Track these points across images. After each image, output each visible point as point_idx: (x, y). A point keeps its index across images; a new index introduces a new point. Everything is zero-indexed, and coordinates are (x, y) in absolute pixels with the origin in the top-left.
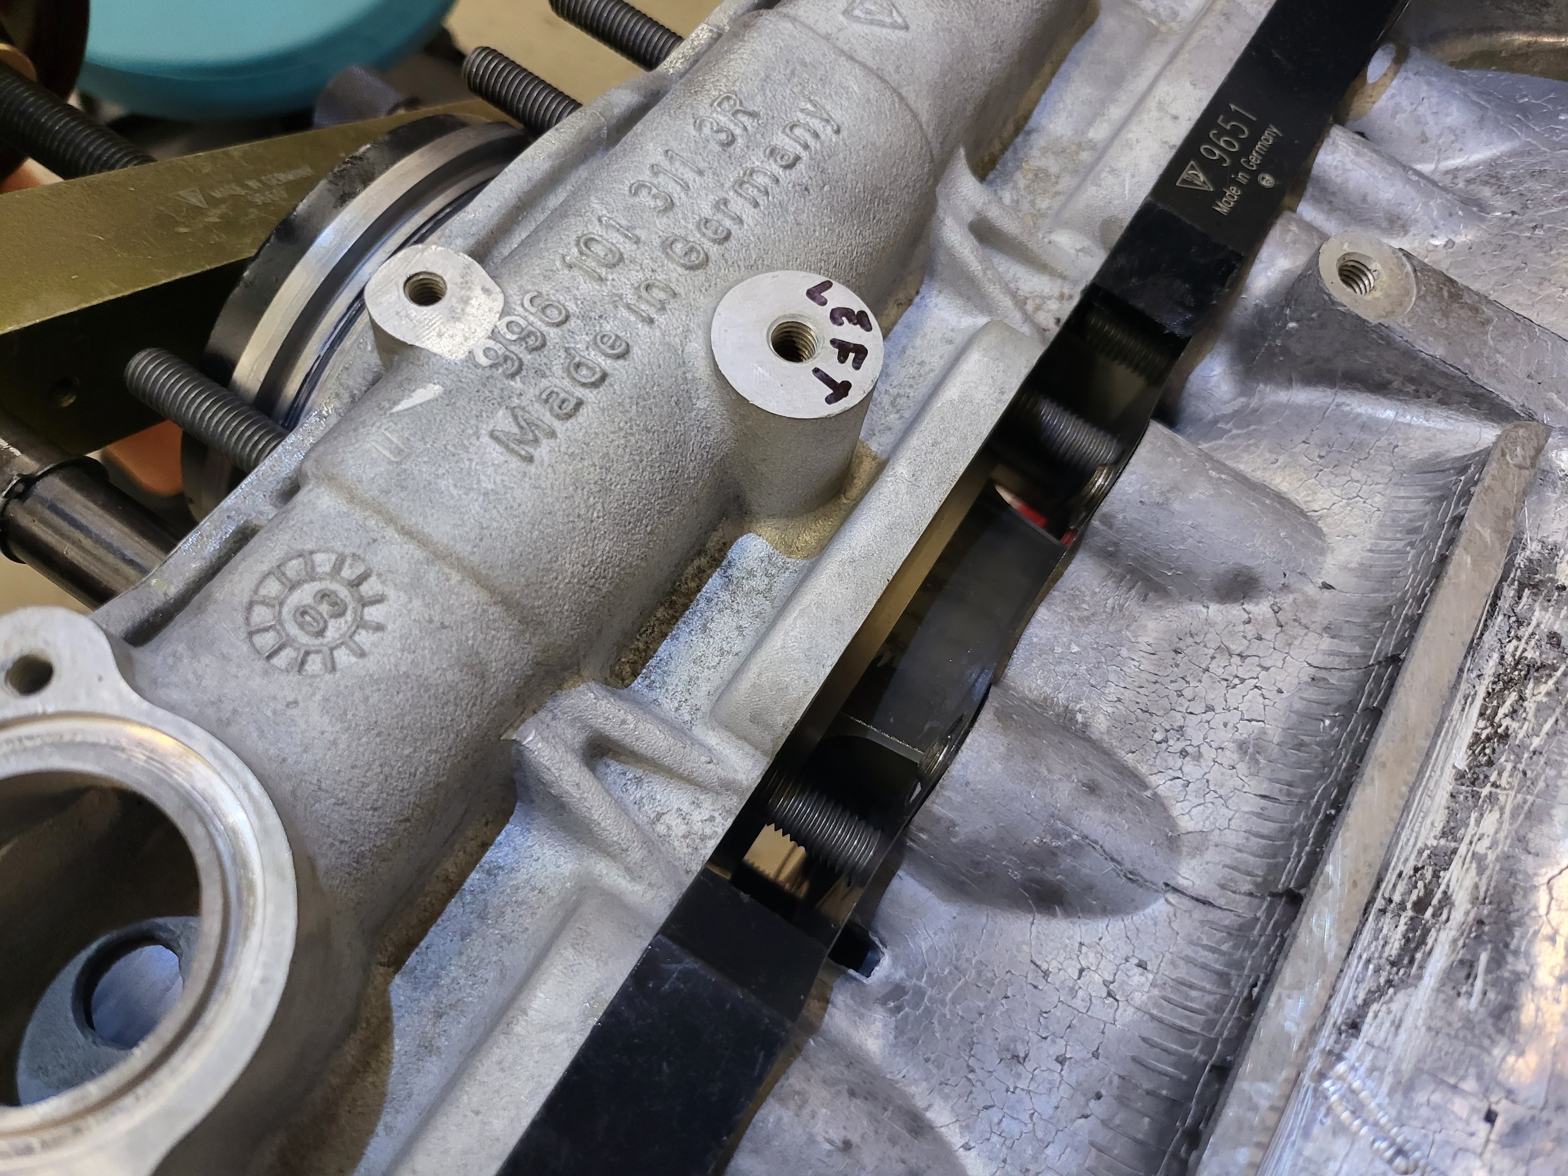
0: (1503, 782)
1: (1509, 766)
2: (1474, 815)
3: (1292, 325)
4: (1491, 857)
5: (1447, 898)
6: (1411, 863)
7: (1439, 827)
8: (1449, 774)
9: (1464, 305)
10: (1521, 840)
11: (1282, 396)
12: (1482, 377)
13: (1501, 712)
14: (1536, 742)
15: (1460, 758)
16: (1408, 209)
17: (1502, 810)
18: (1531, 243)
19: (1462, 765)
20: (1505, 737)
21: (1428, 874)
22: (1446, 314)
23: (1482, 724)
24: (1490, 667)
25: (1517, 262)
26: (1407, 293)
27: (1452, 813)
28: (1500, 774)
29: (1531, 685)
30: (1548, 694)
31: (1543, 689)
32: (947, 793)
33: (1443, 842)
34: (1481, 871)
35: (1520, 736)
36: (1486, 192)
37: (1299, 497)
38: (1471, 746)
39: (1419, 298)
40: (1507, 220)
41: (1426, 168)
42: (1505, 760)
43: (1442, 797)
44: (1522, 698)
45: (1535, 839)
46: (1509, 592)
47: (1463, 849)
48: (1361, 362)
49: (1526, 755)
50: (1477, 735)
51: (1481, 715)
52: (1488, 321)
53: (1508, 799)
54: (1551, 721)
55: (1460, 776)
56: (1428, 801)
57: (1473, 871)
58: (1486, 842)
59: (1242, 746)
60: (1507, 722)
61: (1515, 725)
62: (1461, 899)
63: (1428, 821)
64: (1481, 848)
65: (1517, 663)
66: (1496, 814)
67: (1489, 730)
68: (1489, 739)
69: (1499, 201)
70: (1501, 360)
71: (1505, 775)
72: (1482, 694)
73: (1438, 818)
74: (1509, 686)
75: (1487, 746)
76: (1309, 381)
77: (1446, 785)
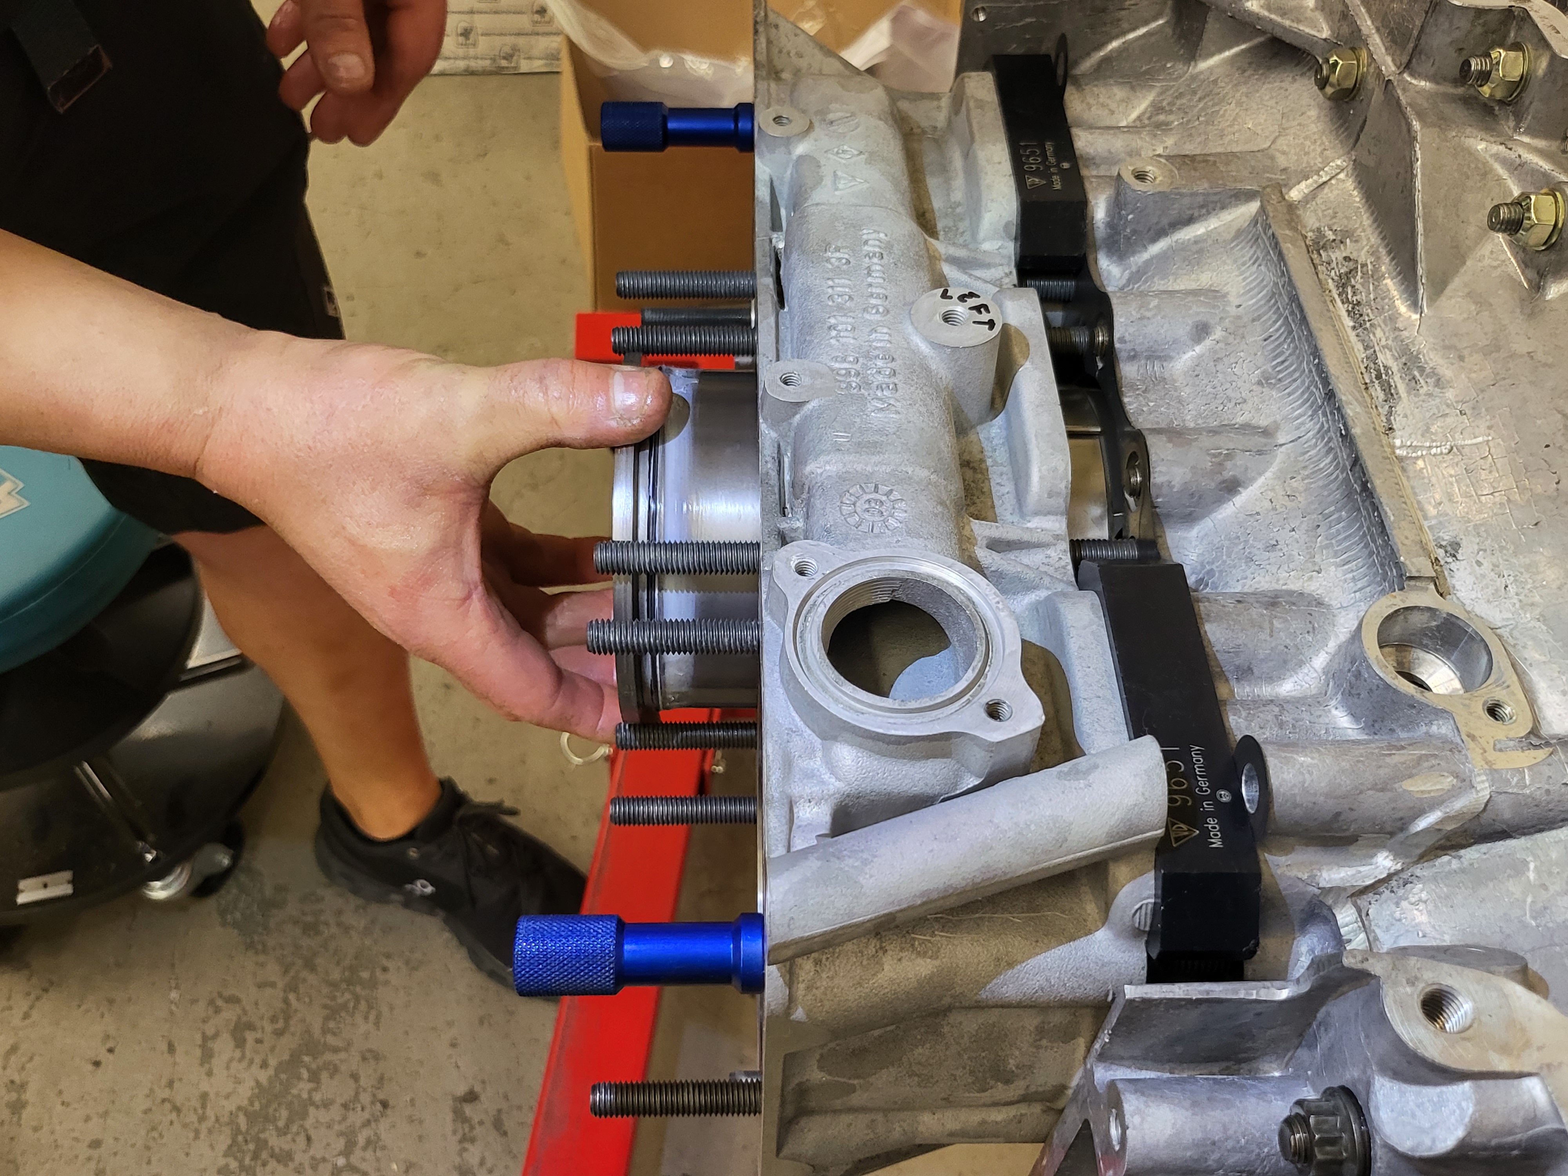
0: (1372, 317)
1: (1369, 311)
2: (1371, 335)
3: (1130, 217)
4: (1390, 342)
5: (1386, 367)
6: (1362, 367)
7: (1361, 348)
8: (1349, 330)
9: (1200, 162)
10: (1396, 329)
11: (1146, 254)
12: (1231, 185)
13: (1350, 296)
14: (1372, 296)
15: (1349, 323)
16: (1133, 145)
17: (1380, 326)
18: (1203, 126)
19: (1351, 324)
20: (1359, 303)
21: (1372, 365)
22: (1195, 169)
23: (1346, 306)
24: (1331, 285)
25: (1203, 137)
26: (1171, 171)
27: (1363, 341)
28: (1368, 315)
29: (1352, 280)
30: (1362, 278)
31: (1358, 277)
32: (1157, 469)
33: (1368, 352)
34: (1391, 350)
35: (1364, 298)
36: (1162, 117)
37: (1193, 286)
38: (1349, 315)
39: (1178, 170)
40: (1182, 123)
41: (1123, 123)
42: (1366, 310)
43: (1354, 338)
44: (1353, 287)
45: (1400, 325)
46: (1315, 255)
47: (1377, 348)
48: (1174, 212)
49: (1372, 303)
50: (1348, 311)
51: (1343, 303)
52: (1215, 162)
53: (1378, 320)
54: (1371, 286)
55: (1354, 328)
56: (1349, 344)
57: (1388, 352)
58: (1383, 340)
59: (1259, 383)
60: (1354, 299)
61: (1358, 297)
62: (1392, 363)
63: (1356, 350)
64: (1383, 342)
65: (1340, 277)
66: (1379, 329)
67: (1351, 306)
68: (1353, 308)
69: (1171, 117)
70: (1234, 174)
71: (1370, 315)
72: (1336, 297)
73: (1359, 346)
74: (1344, 286)
75: (1355, 311)
76: (1154, 240)
77: (1352, 335)
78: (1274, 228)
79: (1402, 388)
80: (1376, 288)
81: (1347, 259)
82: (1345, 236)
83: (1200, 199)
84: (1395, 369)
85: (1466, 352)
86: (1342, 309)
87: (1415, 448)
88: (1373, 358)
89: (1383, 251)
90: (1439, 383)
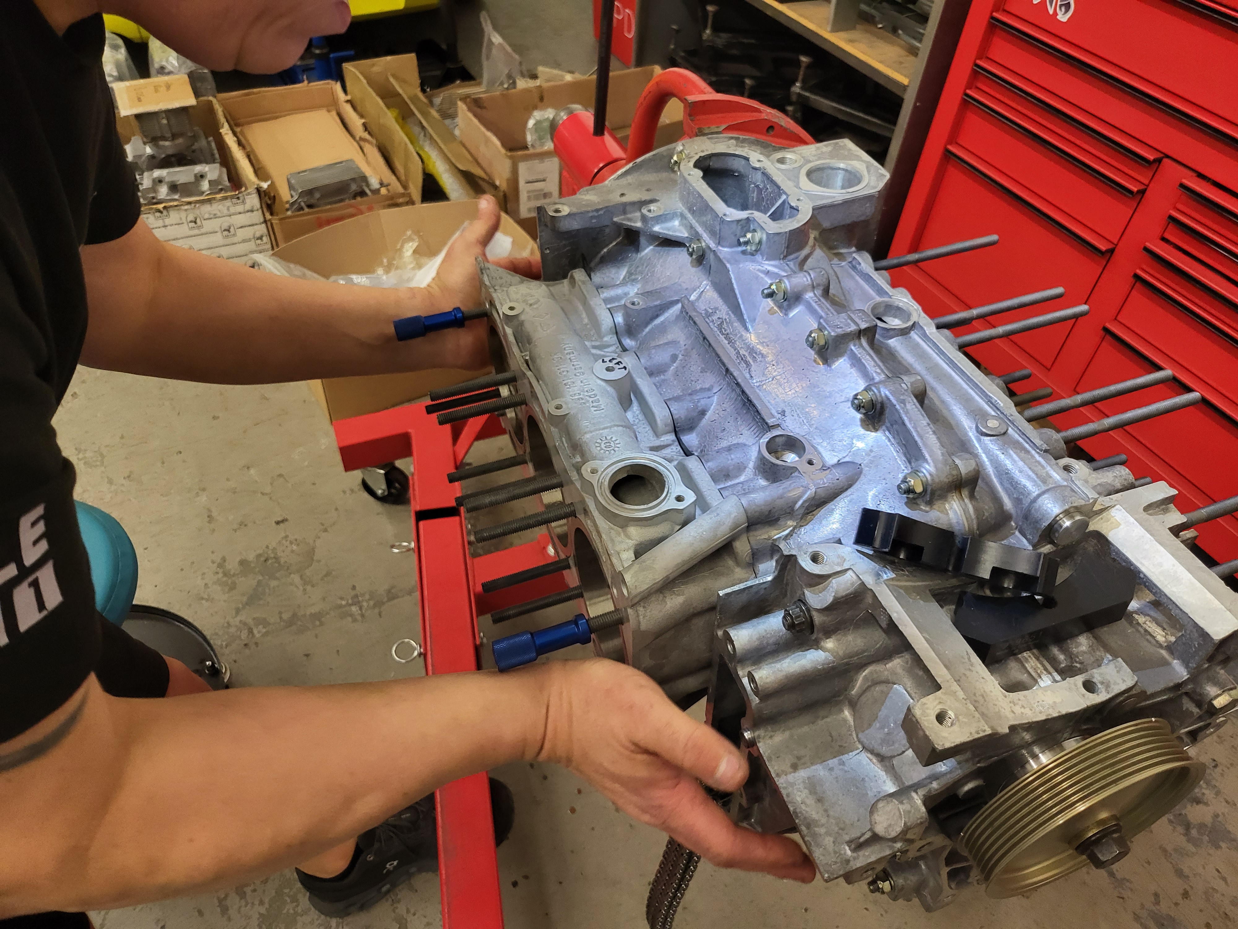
2: (735, 345)
3: (634, 320)
4: (742, 346)
5: (744, 355)
6: (736, 357)
8: (727, 345)
9: (653, 293)
10: (743, 340)
11: (644, 333)
12: (668, 300)
13: (724, 332)
14: (731, 330)
16: (626, 291)
17: (737, 340)
18: (650, 277)
19: (727, 342)
20: (728, 334)
21: (739, 356)
22: (653, 297)
24: (716, 329)
25: (652, 282)
26: (644, 299)
27: (733, 348)
29: (723, 326)
30: (726, 324)
33: (736, 351)
34: (743, 348)
35: (729, 332)
36: (633, 277)
37: (666, 341)
39: (646, 298)
40: (641, 277)
41: (618, 282)
42: (731, 336)
43: (730, 348)
44: (724, 328)
46: (707, 320)
47: (739, 349)
48: (650, 314)
49: (732, 333)
50: (725, 338)
51: (722, 335)
52: (659, 292)
54: (730, 326)
55: (729, 343)
56: (729, 350)
58: (740, 345)
59: (701, 372)
61: (727, 332)
62: (745, 353)
63: (732, 352)
65: (718, 326)
66: (737, 342)
67: (725, 336)
69: (637, 276)
70: (669, 295)
71: (733, 337)
72: (719, 334)
73: (733, 350)
74: (721, 329)
75: (727, 336)
76: (646, 326)
77: (729, 346)
78: (690, 313)
79: (751, 361)
80: (732, 327)
81: (719, 318)
82: (716, 309)
83: (659, 307)
84: (747, 354)
85: (769, 343)
86: (722, 337)
87: (761, 381)
88: (738, 353)
89: (730, 312)
90: (763, 356)
